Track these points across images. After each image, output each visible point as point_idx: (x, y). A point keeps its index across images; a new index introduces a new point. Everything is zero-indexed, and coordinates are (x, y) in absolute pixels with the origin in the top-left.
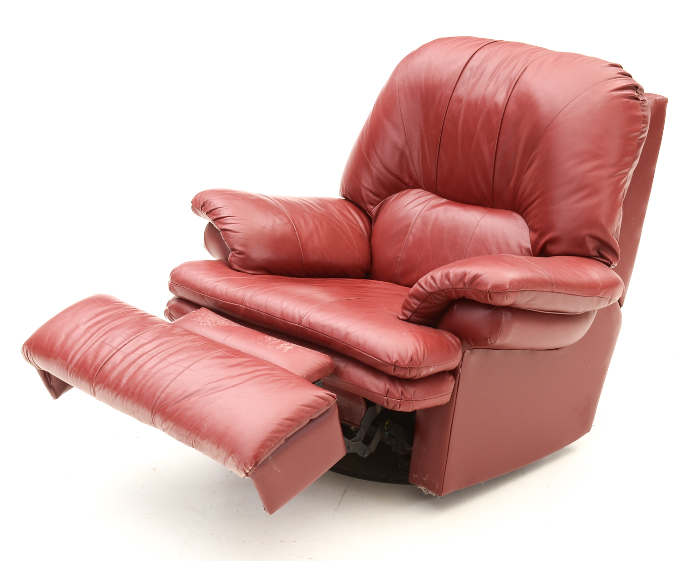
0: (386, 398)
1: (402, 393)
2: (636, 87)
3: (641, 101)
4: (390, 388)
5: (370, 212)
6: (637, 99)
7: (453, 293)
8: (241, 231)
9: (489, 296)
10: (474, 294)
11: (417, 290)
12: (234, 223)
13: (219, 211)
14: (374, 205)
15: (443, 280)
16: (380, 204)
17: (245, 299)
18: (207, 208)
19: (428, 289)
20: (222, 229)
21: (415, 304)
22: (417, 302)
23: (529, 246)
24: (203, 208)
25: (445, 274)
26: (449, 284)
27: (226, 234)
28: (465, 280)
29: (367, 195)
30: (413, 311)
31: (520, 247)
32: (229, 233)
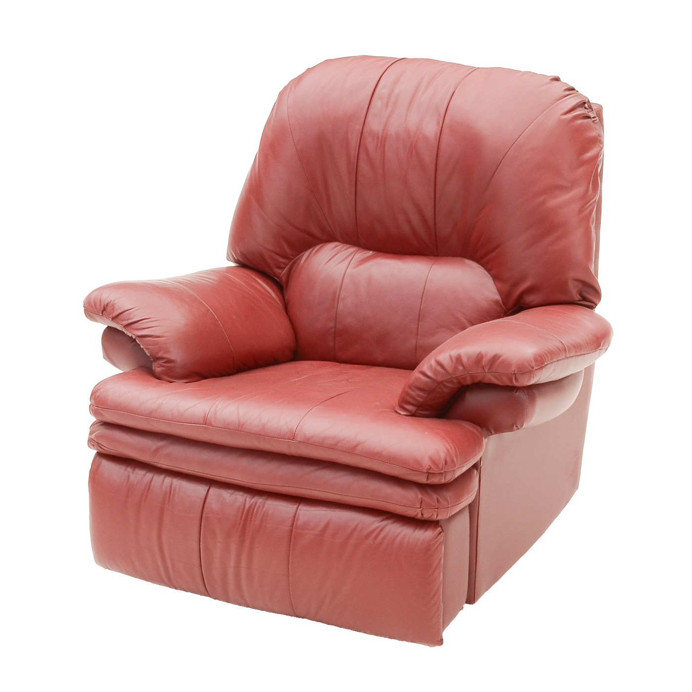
0: (420, 509)
1: (438, 501)
2: (584, 104)
3: (593, 118)
4: (423, 497)
5: (278, 277)
6: (589, 117)
7: (468, 378)
8: (165, 334)
9: (514, 378)
10: (495, 377)
11: (417, 379)
12: (154, 327)
13: (130, 314)
14: (282, 268)
15: (456, 366)
16: (289, 266)
17: (208, 417)
18: (110, 312)
19: (436, 378)
20: (139, 336)
21: (421, 397)
22: (422, 394)
23: (497, 298)
24: (104, 312)
25: (456, 358)
26: (464, 370)
27: (146, 341)
28: (483, 363)
29: (273, 258)
30: (419, 405)
31: (488, 300)
32: (150, 340)
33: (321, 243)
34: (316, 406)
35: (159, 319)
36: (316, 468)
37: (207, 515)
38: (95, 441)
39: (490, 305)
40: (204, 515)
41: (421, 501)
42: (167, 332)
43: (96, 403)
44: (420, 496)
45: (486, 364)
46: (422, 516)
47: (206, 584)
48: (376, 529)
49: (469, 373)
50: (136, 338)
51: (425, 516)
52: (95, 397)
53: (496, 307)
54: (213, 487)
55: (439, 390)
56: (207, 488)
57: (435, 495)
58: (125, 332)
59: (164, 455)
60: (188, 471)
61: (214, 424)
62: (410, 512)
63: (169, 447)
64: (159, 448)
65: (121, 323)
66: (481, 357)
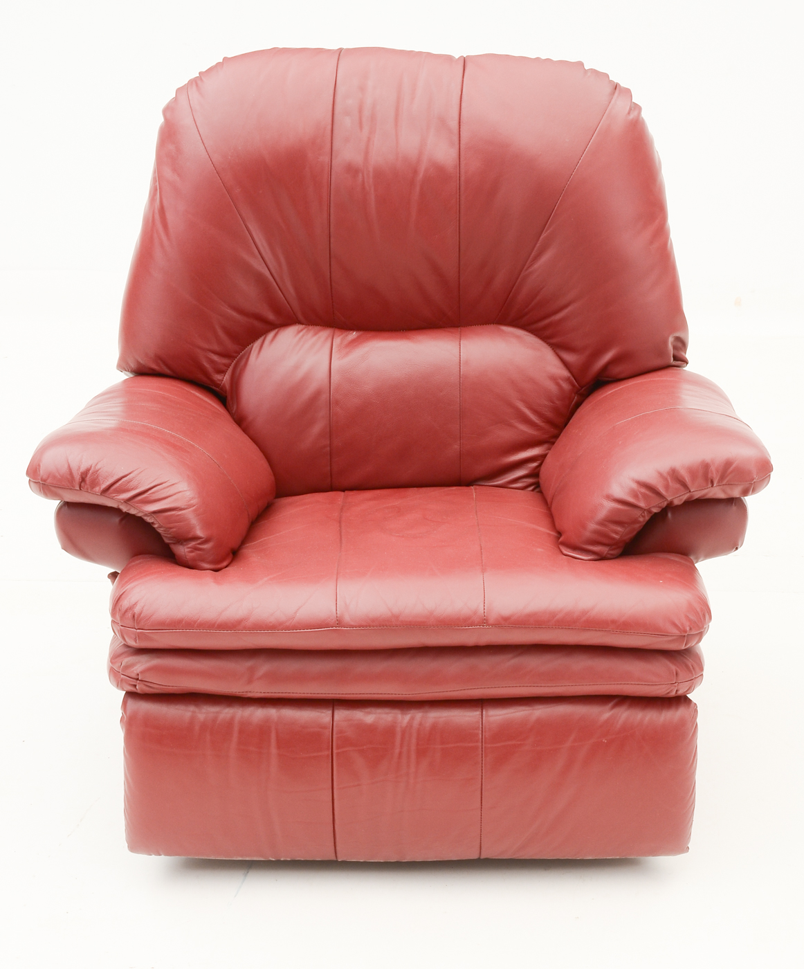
0: (676, 684)
1: (693, 668)
4: (676, 667)
5: (219, 387)
9: (752, 488)
12: (175, 494)
13: (130, 481)
14: (223, 372)
15: (671, 484)
16: (231, 368)
17: (338, 615)
18: (94, 483)
19: (642, 504)
20: (155, 512)
21: (616, 533)
22: (619, 529)
23: (565, 373)
24: (82, 484)
25: (668, 473)
26: (682, 488)
27: (167, 517)
28: (710, 475)
29: (210, 359)
30: (612, 544)
31: (554, 379)
32: (173, 515)
33: (274, 329)
34: (483, 571)
35: (176, 481)
36: (510, 656)
37: (339, 751)
38: (138, 679)
39: (558, 384)
40: (335, 751)
41: (677, 674)
42: (193, 498)
43: (138, 623)
44: (673, 668)
45: (715, 475)
46: (676, 693)
47: (337, 844)
48: (607, 721)
49: (690, 491)
50: (146, 515)
51: (680, 692)
52: (134, 616)
53: (566, 386)
54: (338, 709)
55: (641, 519)
56: (330, 712)
57: (690, 662)
58: (124, 508)
59: (260, 678)
60: (303, 695)
61: (352, 623)
62: (660, 690)
63: (265, 666)
64: (252, 670)
65: (118, 497)
66: (706, 467)
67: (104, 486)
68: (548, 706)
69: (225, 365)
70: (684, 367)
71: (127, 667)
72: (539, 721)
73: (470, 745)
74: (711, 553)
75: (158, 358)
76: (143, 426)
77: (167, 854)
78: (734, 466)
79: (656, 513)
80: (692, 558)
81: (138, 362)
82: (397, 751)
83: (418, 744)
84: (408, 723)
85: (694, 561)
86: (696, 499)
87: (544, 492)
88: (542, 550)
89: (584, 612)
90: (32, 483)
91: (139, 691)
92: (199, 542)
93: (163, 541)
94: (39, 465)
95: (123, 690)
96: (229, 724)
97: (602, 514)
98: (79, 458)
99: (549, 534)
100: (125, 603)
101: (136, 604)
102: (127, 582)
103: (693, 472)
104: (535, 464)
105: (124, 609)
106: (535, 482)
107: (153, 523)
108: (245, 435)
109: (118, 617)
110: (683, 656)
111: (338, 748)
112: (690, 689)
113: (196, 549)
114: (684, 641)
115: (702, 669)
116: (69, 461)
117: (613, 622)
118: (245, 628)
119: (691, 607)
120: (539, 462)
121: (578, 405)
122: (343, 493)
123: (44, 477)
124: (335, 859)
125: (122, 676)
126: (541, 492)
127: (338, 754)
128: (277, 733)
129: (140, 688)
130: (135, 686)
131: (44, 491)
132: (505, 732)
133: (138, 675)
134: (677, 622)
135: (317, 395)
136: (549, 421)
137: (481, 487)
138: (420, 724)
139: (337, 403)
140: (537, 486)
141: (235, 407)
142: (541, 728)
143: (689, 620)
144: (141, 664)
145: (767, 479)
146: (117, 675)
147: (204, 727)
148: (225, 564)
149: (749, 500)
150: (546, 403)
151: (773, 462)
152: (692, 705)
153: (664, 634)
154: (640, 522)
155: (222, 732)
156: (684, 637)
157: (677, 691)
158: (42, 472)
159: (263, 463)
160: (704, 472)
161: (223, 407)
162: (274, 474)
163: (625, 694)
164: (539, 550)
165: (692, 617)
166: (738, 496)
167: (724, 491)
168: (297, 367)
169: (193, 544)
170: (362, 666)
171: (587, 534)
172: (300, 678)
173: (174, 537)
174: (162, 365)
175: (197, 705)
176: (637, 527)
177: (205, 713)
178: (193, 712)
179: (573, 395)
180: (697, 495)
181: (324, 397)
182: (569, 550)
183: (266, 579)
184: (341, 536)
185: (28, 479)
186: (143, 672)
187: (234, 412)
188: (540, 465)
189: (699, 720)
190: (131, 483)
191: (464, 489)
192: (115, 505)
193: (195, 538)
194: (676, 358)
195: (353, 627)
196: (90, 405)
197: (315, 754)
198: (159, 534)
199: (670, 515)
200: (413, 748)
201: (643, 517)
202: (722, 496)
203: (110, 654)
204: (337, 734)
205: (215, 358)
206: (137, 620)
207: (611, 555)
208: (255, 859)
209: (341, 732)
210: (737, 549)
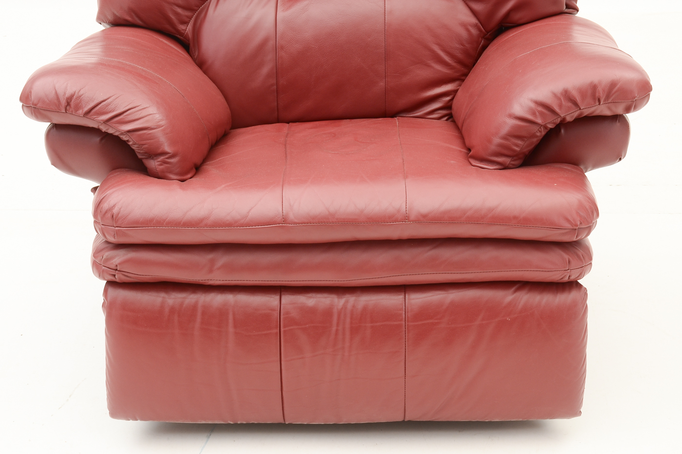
0: (568, 271)
4: (570, 258)
5: (183, 35)
12: (146, 116)
13: (109, 104)
14: (186, 23)
15: (564, 103)
16: (193, 19)
17: (284, 214)
18: (78, 107)
19: (539, 121)
20: (129, 131)
21: (517, 145)
22: (519, 142)
23: (473, 20)
24: (68, 108)
25: (562, 94)
26: (573, 106)
27: (140, 135)
28: (597, 95)
29: (174, 12)
30: (514, 155)
31: (464, 25)
32: (145, 133)
34: (405, 177)
35: (147, 106)
36: (428, 248)
37: (286, 329)
38: (116, 270)
39: (468, 30)
40: (282, 330)
41: (569, 262)
42: (161, 120)
43: (116, 222)
44: (566, 257)
45: (601, 95)
46: (569, 278)
47: (285, 409)
48: (510, 303)
49: (580, 109)
50: (122, 134)
51: (572, 278)
52: (113, 216)
53: (474, 31)
54: (284, 294)
55: (538, 134)
56: (278, 297)
57: (580, 252)
58: (104, 128)
59: (219, 269)
60: (256, 282)
61: (296, 221)
62: (555, 276)
63: (223, 259)
64: (212, 262)
65: (98, 119)
66: (594, 87)
67: (86, 109)
68: (461, 290)
69: (187, 17)
70: (575, 14)
71: (107, 260)
72: (452, 303)
73: (395, 323)
74: (598, 164)
75: (131, 11)
76: (119, 62)
77: (142, 419)
78: (618, 86)
79: (551, 129)
80: (582, 167)
81: (114, 15)
82: (334, 329)
83: (351, 323)
84: (344, 305)
85: (584, 171)
86: (585, 116)
87: (456, 121)
88: (455, 162)
89: (491, 210)
90: (25, 108)
91: (117, 280)
92: (167, 156)
93: (137, 157)
94: (31, 92)
95: (104, 279)
96: (194, 307)
97: (505, 130)
98: (66, 86)
99: (461, 151)
100: (105, 206)
101: (114, 206)
102: (106, 189)
103: (582, 92)
104: (448, 98)
105: (104, 211)
106: (449, 114)
107: (128, 141)
108: (205, 75)
109: (99, 218)
110: (575, 248)
111: (285, 327)
112: (581, 276)
113: (164, 162)
114: (575, 234)
115: (591, 259)
116: (56, 88)
117: (515, 218)
118: (206, 225)
119: (581, 206)
120: (451, 96)
121: (484, 48)
122: (288, 125)
123: (35, 102)
124: (284, 422)
125: (103, 267)
126: (454, 121)
127: (285, 331)
128: (234, 314)
129: (119, 277)
130: (114, 276)
131: (35, 113)
132: (425, 314)
133: (117, 266)
134: (570, 218)
135: (265, 42)
136: (459, 62)
137: (403, 118)
138: (354, 306)
139: (282, 48)
140: (450, 117)
141: (197, 53)
142: (455, 309)
143: (580, 216)
144: (119, 257)
145: (647, 98)
146: (99, 266)
147: (172, 310)
148: (189, 176)
149: (631, 117)
150: (458, 46)
151: (652, 83)
152: (583, 289)
153: (558, 228)
154: (537, 136)
155: (188, 315)
156: (575, 230)
157: (569, 276)
158: (33, 97)
159: (220, 98)
160: (592, 92)
161: (187, 53)
162: (231, 109)
163: (526, 280)
164: (452, 162)
165: (582, 214)
166: (621, 113)
167: (609, 108)
168: (248, 18)
169: (162, 158)
170: (304, 258)
171: (493, 148)
172: (252, 268)
173: (145, 153)
174: (135, 17)
175: (166, 292)
176: (535, 141)
177: (174, 299)
178: (163, 297)
179: (480, 39)
180: (586, 112)
181: (271, 43)
182: (477, 162)
183: (223, 186)
184: (286, 154)
185: (21, 104)
186: (120, 264)
187: (196, 57)
188: (452, 100)
189: (588, 302)
190: (110, 107)
191: (390, 120)
192: (95, 126)
193: (164, 153)
194: (568, 6)
195: (296, 223)
196: (74, 48)
197: (265, 332)
198: (133, 150)
199: (562, 131)
200: (348, 326)
201: (540, 132)
202: (608, 113)
203: (93, 251)
204: (284, 315)
205: (179, 10)
206: (115, 220)
207: (513, 165)
208: (216, 422)
209: (287, 313)
210: (620, 159)
